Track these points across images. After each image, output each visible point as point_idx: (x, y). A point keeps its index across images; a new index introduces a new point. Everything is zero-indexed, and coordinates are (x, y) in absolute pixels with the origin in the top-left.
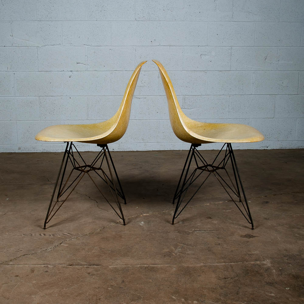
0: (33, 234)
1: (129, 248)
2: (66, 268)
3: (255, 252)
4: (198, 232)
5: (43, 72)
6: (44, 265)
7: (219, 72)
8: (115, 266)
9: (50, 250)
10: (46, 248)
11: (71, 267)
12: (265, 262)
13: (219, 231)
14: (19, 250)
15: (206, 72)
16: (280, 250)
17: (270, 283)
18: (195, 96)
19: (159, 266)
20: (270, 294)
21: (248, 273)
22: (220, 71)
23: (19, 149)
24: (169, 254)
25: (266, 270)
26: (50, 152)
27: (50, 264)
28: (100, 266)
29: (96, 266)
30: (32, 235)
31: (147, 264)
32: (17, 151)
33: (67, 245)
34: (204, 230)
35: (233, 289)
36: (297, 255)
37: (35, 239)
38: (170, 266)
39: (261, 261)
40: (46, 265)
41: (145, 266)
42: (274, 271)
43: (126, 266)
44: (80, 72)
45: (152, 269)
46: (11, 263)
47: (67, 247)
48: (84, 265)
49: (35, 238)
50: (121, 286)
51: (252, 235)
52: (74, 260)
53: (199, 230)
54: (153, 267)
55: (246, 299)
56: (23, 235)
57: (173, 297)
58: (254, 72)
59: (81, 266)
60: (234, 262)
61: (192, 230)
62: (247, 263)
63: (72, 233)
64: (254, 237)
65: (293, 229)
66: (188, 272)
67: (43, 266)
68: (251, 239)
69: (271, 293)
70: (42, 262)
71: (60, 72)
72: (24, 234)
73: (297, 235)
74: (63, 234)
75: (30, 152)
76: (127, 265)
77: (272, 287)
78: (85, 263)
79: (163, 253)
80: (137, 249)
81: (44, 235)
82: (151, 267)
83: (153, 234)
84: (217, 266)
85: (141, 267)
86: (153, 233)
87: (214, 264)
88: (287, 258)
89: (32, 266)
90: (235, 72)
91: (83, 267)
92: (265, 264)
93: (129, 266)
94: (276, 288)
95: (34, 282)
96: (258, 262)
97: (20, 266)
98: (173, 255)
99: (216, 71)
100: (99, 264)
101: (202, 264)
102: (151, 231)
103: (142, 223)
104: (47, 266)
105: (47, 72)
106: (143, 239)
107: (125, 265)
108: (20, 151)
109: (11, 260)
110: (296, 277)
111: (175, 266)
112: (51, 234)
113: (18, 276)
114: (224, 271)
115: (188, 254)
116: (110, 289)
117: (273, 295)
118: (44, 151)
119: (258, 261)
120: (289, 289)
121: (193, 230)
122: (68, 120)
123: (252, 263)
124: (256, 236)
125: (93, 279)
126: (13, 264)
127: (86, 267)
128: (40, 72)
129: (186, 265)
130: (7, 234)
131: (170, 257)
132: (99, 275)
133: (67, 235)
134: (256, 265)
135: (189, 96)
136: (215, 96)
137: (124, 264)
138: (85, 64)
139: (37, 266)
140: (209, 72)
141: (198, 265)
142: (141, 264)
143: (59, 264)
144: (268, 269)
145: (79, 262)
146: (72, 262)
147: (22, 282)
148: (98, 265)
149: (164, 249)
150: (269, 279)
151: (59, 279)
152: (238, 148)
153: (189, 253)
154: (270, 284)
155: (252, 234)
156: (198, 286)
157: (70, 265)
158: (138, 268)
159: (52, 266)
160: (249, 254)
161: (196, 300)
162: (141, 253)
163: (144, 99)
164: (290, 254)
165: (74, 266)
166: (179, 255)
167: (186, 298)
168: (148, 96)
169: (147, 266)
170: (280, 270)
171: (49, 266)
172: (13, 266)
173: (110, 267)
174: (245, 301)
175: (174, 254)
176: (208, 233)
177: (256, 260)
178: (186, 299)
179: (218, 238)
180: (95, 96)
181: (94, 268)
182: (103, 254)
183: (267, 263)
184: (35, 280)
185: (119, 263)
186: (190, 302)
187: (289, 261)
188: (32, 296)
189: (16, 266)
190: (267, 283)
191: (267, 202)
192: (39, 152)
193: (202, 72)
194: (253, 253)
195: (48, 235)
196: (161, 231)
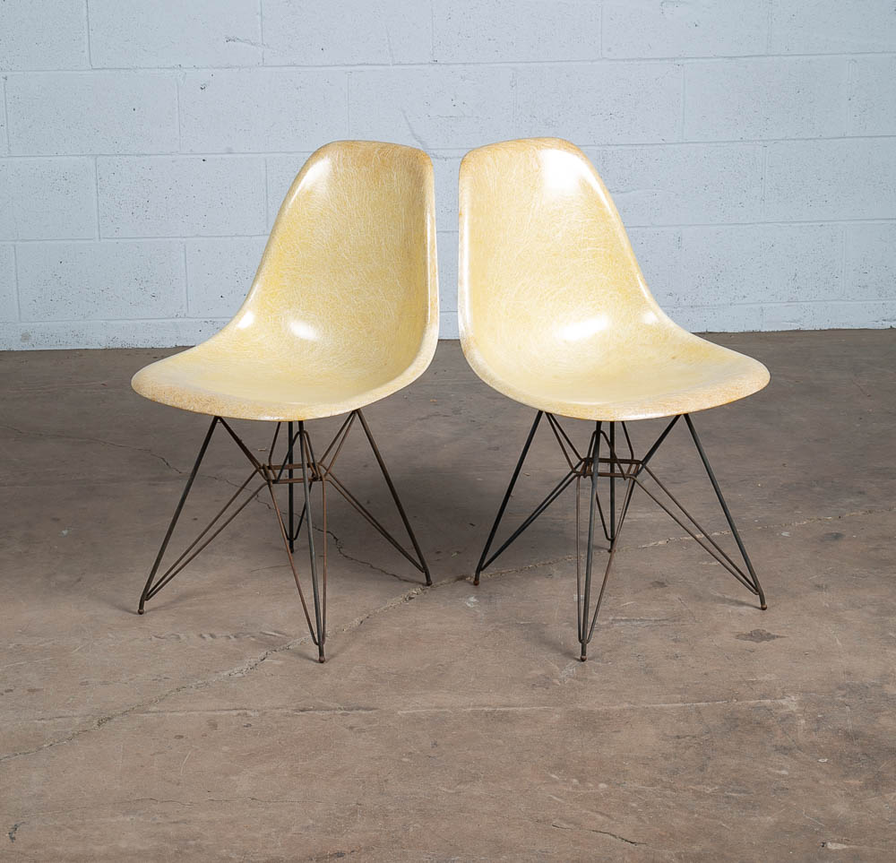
0: (182, 635)
1: (440, 667)
2: (293, 716)
3: (766, 678)
4: (622, 623)
5: (108, 71)
6: (238, 712)
7: (726, 60)
8: (411, 712)
9: (240, 675)
10: (229, 671)
11: (303, 713)
12: (784, 702)
13: (681, 623)
14: (159, 676)
15: (680, 62)
16: (831, 673)
17: (785, 748)
18: (640, 147)
19: (521, 709)
20: (778, 772)
21: (737, 726)
22: (730, 58)
23: (25, 337)
24: (546, 682)
25: (783, 720)
26: (133, 349)
27: (251, 710)
28: (374, 711)
29: (364, 712)
30: (179, 638)
31: (490, 706)
32: (16, 346)
33: (280, 662)
34: (641, 620)
35: (693, 760)
36: (874, 685)
37: (193, 649)
38: (546, 711)
39: (776, 699)
40: (241, 711)
41: (486, 709)
42: (803, 722)
43: (438, 711)
44: (237, 70)
45: (504, 718)
46: (153, 708)
47: (281, 666)
48: (335, 709)
49: (191, 647)
50: (432, 755)
51: (769, 634)
52: (308, 697)
53: (626, 620)
54: (506, 713)
55: (720, 781)
56: (154, 638)
57: (553, 776)
58: (852, 57)
59: (327, 713)
60: (706, 702)
61: (606, 620)
62: (740, 703)
63: (286, 630)
64: (774, 637)
65: (887, 618)
66: (589, 723)
67: (235, 713)
68: (764, 643)
69: (781, 768)
70: (228, 703)
71: (169, 71)
72: (156, 637)
73: (891, 634)
74: (261, 633)
76: (441, 708)
77: (786, 757)
78: (338, 706)
79: (529, 679)
80: (462, 669)
81: (212, 636)
82: (499, 712)
83: (503, 631)
84: (662, 709)
85: (476, 714)
86: (501, 627)
87: (655, 706)
88: (843, 692)
89: (209, 713)
90: (785, 58)
91: (335, 714)
92: (782, 706)
93: (447, 710)
94: (796, 758)
95: (225, 748)
96: (768, 702)
97: (177, 714)
98: (554, 684)
99: (715, 57)
100: (372, 707)
101: (626, 705)
102: (498, 624)
103: (472, 599)
104: (246, 714)
105: (122, 72)
106: (476, 645)
107: (436, 707)
108: (27, 347)
109: (151, 702)
110: (851, 736)
111: (559, 709)
112: (229, 634)
113: (182, 737)
114: (679, 721)
115: (593, 682)
116: (405, 760)
117: (784, 772)
118: (112, 345)
119: (767, 698)
120: (826, 760)
121: (611, 618)
122: (197, 236)
123: (752, 702)
124: (777, 637)
125: (364, 739)
126: (159, 712)
127: (342, 714)
128: (97, 72)
129: (585, 708)
130: (111, 635)
131: (547, 688)
132: (375, 732)
133: (274, 636)
134: (759, 708)
135: (619, 147)
136: (713, 144)
137: (434, 705)
138: (253, 44)
139: (218, 713)
140: (691, 61)
141: (616, 707)
142: (474, 706)
143: (274, 708)
144: (787, 718)
145: (321, 701)
146: (303, 702)
147: (197, 749)
148: (371, 709)
149: (531, 669)
150: (783, 739)
151: (283, 742)
152: (795, 327)
153: (594, 677)
154: (785, 750)
155: (768, 631)
156: (612, 754)
157: (302, 711)
158: (469, 714)
159: (257, 714)
160: (748, 683)
161: (605, 782)
162: (472, 679)
164: (857, 682)
165: (311, 712)
166: (570, 684)
167: (582, 777)
169: (491, 709)
170: (818, 721)
171: (249, 712)
172: (161, 715)
173: (399, 712)
174: (717, 784)
175: (556, 681)
176: (652, 626)
177: (764, 697)
178: (582, 780)
179: (675, 641)
181: (361, 715)
183: (791, 703)
184: (226, 745)
185: (422, 703)
186: (591, 785)
187: (846, 700)
188: (232, 778)
189: (168, 714)
190: (778, 749)
191: (837, 537)
192: (95, 348)
193: (667, 61)
194: (761, 679)
195: (221, 637)
196: (522, 623)
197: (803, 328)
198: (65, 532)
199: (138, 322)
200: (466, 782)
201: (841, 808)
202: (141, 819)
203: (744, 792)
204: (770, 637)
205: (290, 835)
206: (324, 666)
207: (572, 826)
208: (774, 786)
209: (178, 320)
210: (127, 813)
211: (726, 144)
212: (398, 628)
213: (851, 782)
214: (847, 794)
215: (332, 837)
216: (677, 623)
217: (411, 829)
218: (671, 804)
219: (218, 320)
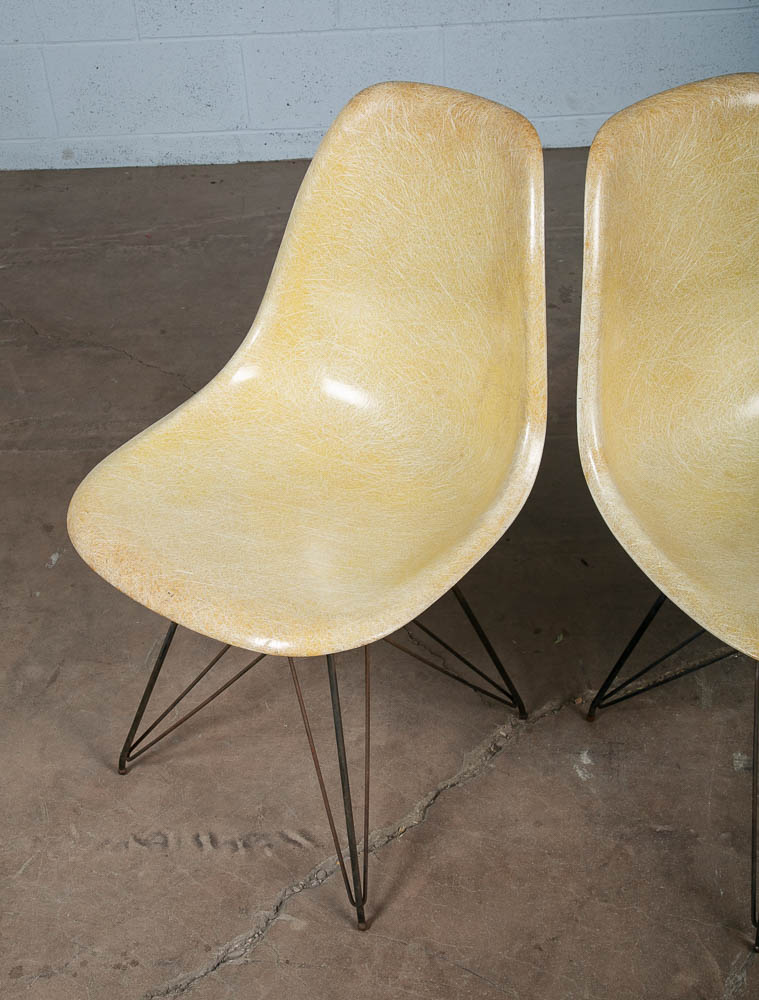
0: (171, 836)
1: (537, 954)
14: (125, 955)
23: (68, 154)
30: (165, 844)
32: (59, 164)
33: (302, 924)
37: (182, 878)
47: (303, 936)
49: (180, 870)
56: (133, 844)
72: (138, 841)
74: (282, 835)
75: (111, 166)
80: (570, 962)
81: (213, 841)
83: (630, 850)
86: (628, 840)
102: (622, 828)
103: (585, 759)
106: (590, 889)
108: (70, 164)
112: (236, 836)
118: (166, 162)
122: (255, 32)
130: (74, 831)
133: (300, 845)
149: (676, 969)
192: (147, 165)
195: (226, 843)
196: (659, 828)
199: (193, 135)
206: (364, 938)
209: (239, 133)
212: (476, 834)
219: (285, 132)
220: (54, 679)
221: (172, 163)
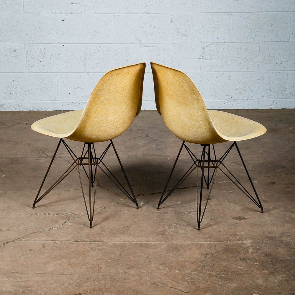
0: (38, 214)
1: (127, 227)
2: (72, 243)
3: (241, 233)
4: (193, 213)
5: (30, 14)
6: (53, 242)
7: (247, 13)
8: (114, 243)
9: (56, 228)
10: (52, 227)
12: (245, 242)
13: (214, 213)
14: (28, 228)
15: (231, 14)
16: (264, 232)
17: (244, 259)
18: (216, 44)
19: (152, 243)
20: (240, 267)
21: (228, 251)
22: (249, 12)
24: (163, 233)
25: (244, 249)
26: (39, 111)
27: (58, 241)
28: (101, 242)
29: (97, 243)
30: (37, 214)
31: (142, 241)
33: (71, 224)
35: (211, 263)
36: (278, 237)
37: (41, 218)
38: (161, 243)
39: (243, 241)
40: (54, 241)
41: (140, 242)
42: (251, 250)
43: (123, 243)
44: (75, 14)
45: (146, 246)
46: (24, 240)
47: (71, 225)
48: (88, 241)
49: (40, 218)
50: (119, 259)
51: (244, 217)
52: (78, 237)
53: (195, 212)
54: (147, 244)
57: (160, 267)
58: (292, 13)
59: (84, 242)
60: (218, 242)
62: (230, 242)
63: (75, 212)
64: (245, 219)
65: (287, 213)
66: (176, 248)
67: (52, 242)
68: (242, 221)
69: (241, 266)
70: (50, 238)
71: (51, 14)
72: (29, 214)
73: (287, 219)
74: (66, 213)
75: (15, 110)
76: (125, 242)
77: (243, 262)
78: (88, 240)
79: (157, 232)
80: (134, 228)
81: (49, 214)
82: (145, 244)
83: (151, 215)
84: (202, 244)
85: (136, 244)
86: (150, 213)
87: (200, 243)
88: (267, 239)
89: (42, 242)
90: (268, 13)
91: (87, 243)
92: (245, 244)
93: (127, 242)
94: (247, 263)
95: (47, 255)
97: (32, 242)
98: (166, 234)
99: (243, 12)
100: (100, 241)
101: (190, 242)
102: (149, 212)
104: (56, 242)
105: (35, 14)
106: (140, 219)
107: (123, 241)
108: (2, 109)
109: (23, 237)
110: (268, 255)
111: (166, 243)
112: (55, 213)
113: (32, 250)
114: (208, 248)
115: (179, 234)
116: (109, 260)
117: (242, 268)
118: (32, 110)
119: (240, 241)
120: (257, 264)
121: (189, 211)
122: (61, 72)
123: (235, 242)
124: (247, 219)
125: (96, 252)
126: (26, 241)
127: (89, 243)
128: (26, 14)
129: (175, 243)
130: (13, 213)
131: (163, 235)
132: (100, 250)
133: (70, 214)
134: (236, 244)
135: (209, 44)
136: (242, 43)
138: (81, 5)
139: (46, 242)
140: (234, 13)
141: (186, 243)
142: (136, 241)
143: (66, 240)
144: (246, 248)
145: (83, 238)
146: (76, 239)
147: (36, 255)
148: (100, 242)
149: (159, 228)
150: (243, 256)
151: (67, 253)
152: (270, 108)
153: (180, 232)
154: (244, 260)
155: (244, 216)
156: (182, 260)
157: (76, 242)
158: (134, 244)
159: (60, 242)
160: (234, 235)
161: (178, 270)
162: (137, 232)
163: (153, 47)
164: (273, 236)
165: (79, 242)
166: (171, 234)
167: (170, 268)
168: (159, 43)
169: (142, 243)
170: (257, 249)
171: (57, 242)
172: (26, 242)
173: (110, 243)
174: (217, 271)
175: (167, 233)
177: (239, 240)
178: (170, 269)
179: (211, 219)
180: (94, 44)
181: (96, 244)
182: (104, 233)
183: (248, 243)
184: (47, 253)
185: (118, 240)
186: (173, 271)
187: (268, 242)
188: (47, 265)
189: (28, 242)
190: (241, 259)
191: (274, 183)
192: (26, 110)
193: (226, 13)
194: (239, 234)
195: (52, 214)
196: (158, 212)
197: (273, 108)
198: (4, 176)
199: (41, 102)
200: (129, 269)
201: (260, 282)
202: (12, 280)
203: (227, 274)
204: (244, 219)
205: (64, 286)
207: (164, 286)
208: (238, 273)
209: (54, 101)
210: (8, 277)
211: (247, 43)
213: (265, 272)
214: (263, 276)
215: (79, 288)
216: (212, 213)
217: (107, 286)
218: (200, 278)
219: (68, 102)
220: (6, 193)
221: (33, 110)
